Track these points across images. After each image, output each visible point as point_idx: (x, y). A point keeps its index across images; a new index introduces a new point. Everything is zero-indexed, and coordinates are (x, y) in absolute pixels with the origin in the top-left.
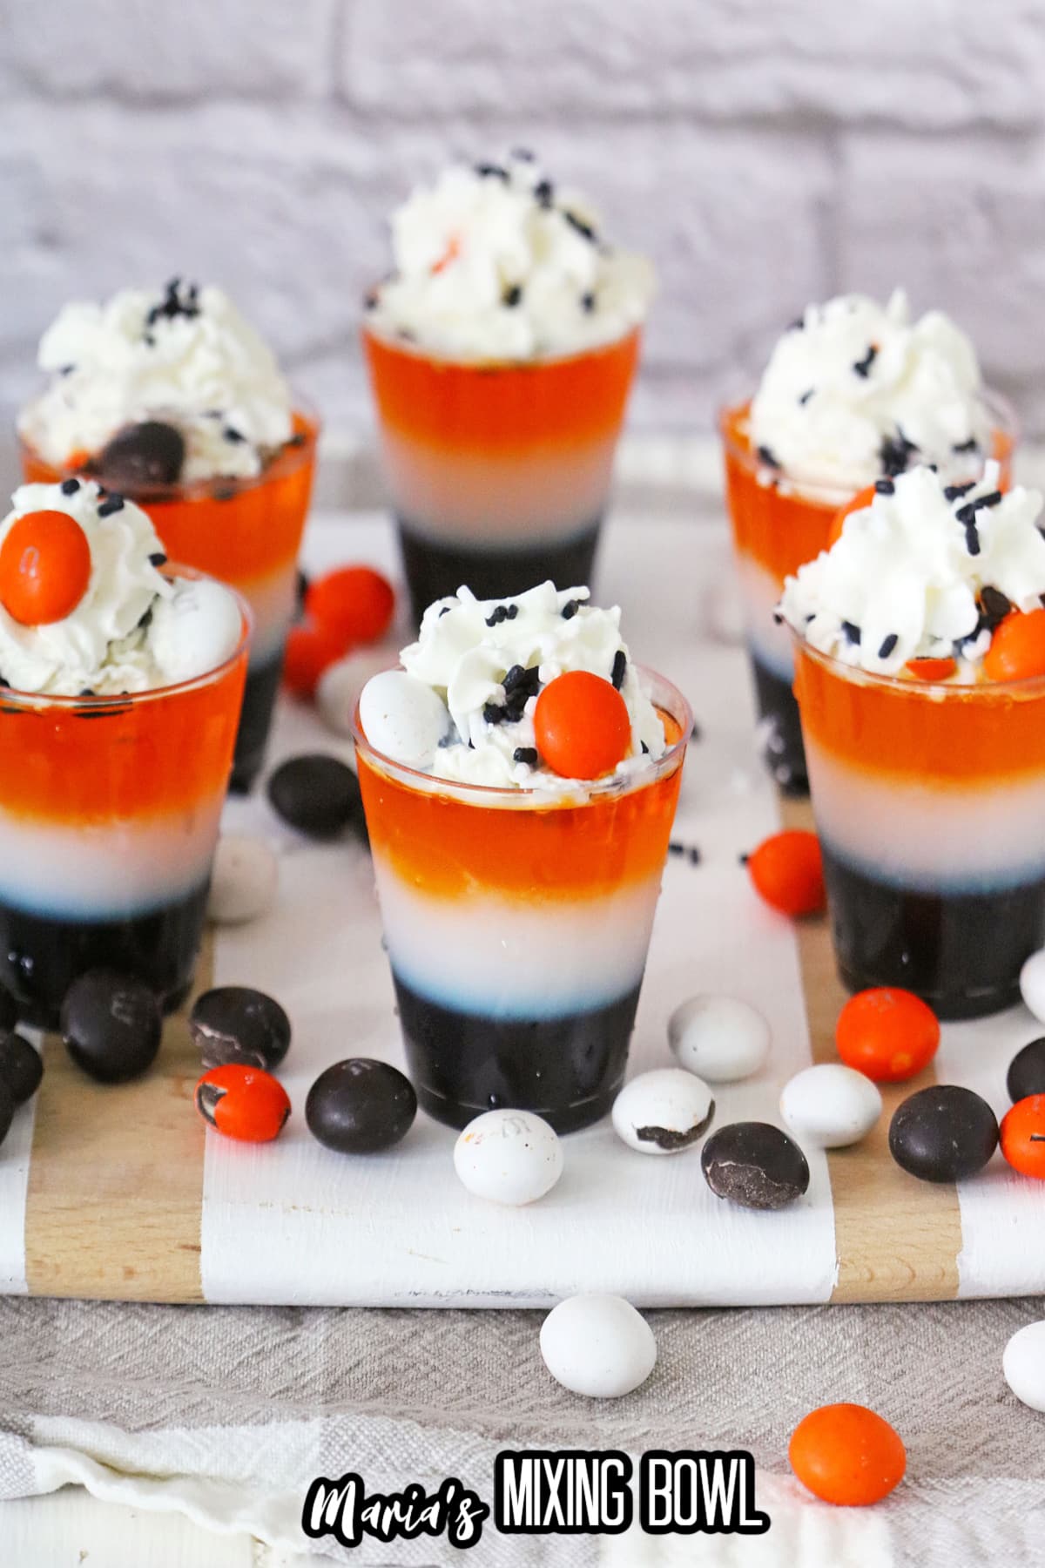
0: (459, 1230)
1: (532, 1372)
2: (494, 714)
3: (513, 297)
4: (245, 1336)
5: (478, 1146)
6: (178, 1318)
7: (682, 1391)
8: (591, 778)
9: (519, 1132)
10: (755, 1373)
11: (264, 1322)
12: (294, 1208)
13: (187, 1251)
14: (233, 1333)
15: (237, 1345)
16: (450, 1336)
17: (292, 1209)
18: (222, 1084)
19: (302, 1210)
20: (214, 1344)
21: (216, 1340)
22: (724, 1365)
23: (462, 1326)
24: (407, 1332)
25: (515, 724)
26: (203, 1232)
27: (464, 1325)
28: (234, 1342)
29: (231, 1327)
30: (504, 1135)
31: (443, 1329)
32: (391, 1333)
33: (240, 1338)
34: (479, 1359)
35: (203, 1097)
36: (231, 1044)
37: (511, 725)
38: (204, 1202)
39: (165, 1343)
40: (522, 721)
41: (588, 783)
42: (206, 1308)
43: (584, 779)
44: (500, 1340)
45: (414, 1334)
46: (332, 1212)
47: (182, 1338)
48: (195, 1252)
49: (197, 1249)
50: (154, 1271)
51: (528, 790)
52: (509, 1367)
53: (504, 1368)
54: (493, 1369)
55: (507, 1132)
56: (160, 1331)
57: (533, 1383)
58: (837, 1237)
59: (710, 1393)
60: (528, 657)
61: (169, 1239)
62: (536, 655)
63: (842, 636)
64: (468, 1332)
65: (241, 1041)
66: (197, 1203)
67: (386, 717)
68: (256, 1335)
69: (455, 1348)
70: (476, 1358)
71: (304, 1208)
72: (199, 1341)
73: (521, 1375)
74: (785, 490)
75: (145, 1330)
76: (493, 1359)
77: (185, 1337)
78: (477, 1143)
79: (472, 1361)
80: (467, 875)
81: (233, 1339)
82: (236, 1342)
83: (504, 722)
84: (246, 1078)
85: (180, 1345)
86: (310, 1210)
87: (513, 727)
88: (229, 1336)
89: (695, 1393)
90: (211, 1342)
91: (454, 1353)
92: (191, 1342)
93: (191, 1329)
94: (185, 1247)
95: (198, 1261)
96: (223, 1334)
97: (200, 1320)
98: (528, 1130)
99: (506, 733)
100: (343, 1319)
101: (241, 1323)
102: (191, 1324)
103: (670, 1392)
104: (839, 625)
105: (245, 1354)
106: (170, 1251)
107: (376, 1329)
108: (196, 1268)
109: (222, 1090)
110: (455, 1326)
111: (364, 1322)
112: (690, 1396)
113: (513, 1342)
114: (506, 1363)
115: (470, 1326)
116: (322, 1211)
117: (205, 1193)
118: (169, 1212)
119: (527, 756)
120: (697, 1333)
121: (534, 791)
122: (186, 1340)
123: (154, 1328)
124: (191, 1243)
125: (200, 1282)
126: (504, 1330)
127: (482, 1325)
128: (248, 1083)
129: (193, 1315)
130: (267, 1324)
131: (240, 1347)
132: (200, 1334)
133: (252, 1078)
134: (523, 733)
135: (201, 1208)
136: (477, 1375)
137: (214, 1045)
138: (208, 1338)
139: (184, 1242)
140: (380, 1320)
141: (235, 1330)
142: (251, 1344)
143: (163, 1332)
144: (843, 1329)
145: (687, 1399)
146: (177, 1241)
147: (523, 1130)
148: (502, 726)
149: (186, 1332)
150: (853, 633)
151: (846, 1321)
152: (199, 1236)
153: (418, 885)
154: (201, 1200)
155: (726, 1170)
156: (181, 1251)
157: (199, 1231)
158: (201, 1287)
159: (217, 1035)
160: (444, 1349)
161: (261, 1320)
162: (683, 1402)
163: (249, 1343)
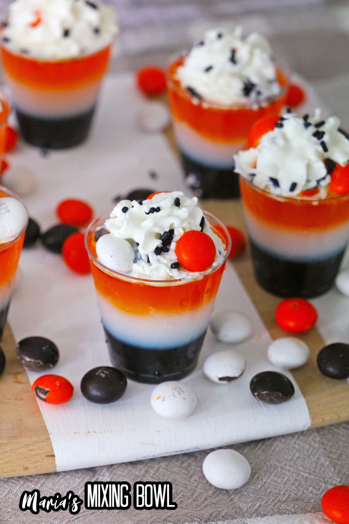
0: (159, 431)
1: (198, 480)
2: (158, 251)
3: (66, 33)
4: (77, 484)
5: (164, 401)
6: (46, 479)
7: (260, 478)
8: (203, 270)
9: (180, 394)
10: (285, 465)
11: (82, 475)
12: (89, 432)
13: (48, 457)
14: (72, 483)
15: (75, 488)
16: (160, 470)
17: (88, 433)
18: (47, 387)
19: (92, 433)
20: (65, 489)
21: (66, 487)
22: (273, 464)
23: (163, 464)
24: (143, 471)
25: (167, 253)
26: (54, 449)
27: (164, 464)
28: (73, 487)
29: (70, 480)
30: (175, 396)
31: (156, 467)
32: (137, 473)
33: (75, 485)
34: (175, 478)
35: (38, 391)
36: (39, 363)
37: (166, 253)
38: (50, 436)
39: (44, 491)
40: (170, 251)
41: (203, 272)
42: (57, 474)
43: (201, 271)
44: (180, 467)
45: (146, 471)
46: (105, 432)
47: (51, 488)
48: (52, 457)
49: (53, 456)
50: (36, 467)
51: (179, 279)
52: (188, 479)
53: (186, 480)
54: (182, 481)
55: (175, 394)
56: (40, 486)
57: (200, 485)
58: (309, 409)
59: (272, 477)
60: (169, 227)
61: (41, 454)
62: (172, 225)
63: (271, 184)
64: (167, 466)
65: (43, 361)
66: (48, 436)
67: (112, 256)
68: (81, 482)
69: (164, 474)
70: (174, 478)
71: (93, 432)
72: (59, 488)
73: (194, 482)
74: (205, 106)
75: (34, 487)
76: (180, 476)
77: (52, 487)
78: (163, 400)
79: (173, 479)
80: (151, 308)
81: (72, 486)
82: (74, 487)
83: (163, 253)
84: (56, 383)
85: (51, 491)
86: (96, 433)
87: (167, 255)
88: (70, 485)
89: (266, 478)
90: (64, 489)
91: (164, 477)
92: (55, 489)
93: (54, 484)
94: (48, 456)
95: (54, 460)
96: (67, 484)
97: (57, 479)
98: (183, 392)
99: (164, 258)
100: (114, 469)
101: (73, 478)
102: (52, 481)
103: (256, 480)
104: (268, 179)
105: (80, 492)
106: (42, 459)
107: (130, 472)
108: (54, 462)
109: (47, 389)
110: (160, 464)
111: (124, 470)
112: (264, 480)
113: (185, 467)
114: (186, 477)
115: (166, 463)
116: (101, 432)
117: (49, 432)
118: (38, 442)
119: (176, 266)
120: (258, 451)
121: (182, 280)
122: (53, 489)
123: (38, 485)
124: (50, 454)
125: (56, 467)
126: (180, 462)
127: (171, 462)
128: (58, 385)
129: (52, 477)
130: (84, 476)
131: (76, 488)
132: (58, 485)
133: (58, 382)
134: (172, 256)
135: (50, 438)
136: (176, 485)
137: (32, 364)
138: (62, 487)
139: (48, 454)
140: (130, 467)
141: (72, 482)
142: (81, 486)
143: (42, 487)
144: (312, 440)
145: (264, 482)
146: (45, 454)
147: (181, 392)
148: (162, 255)
149: (52, 485)
150: (275, 182)
151: (312, 436)
152: (53, 451)
153: (127, 311)
154: (49, 435)
155: (265, 395)
156: (46, 458)
157: (53, 449)
158: (56, 469)
159: (33, 360)
160: (160, 476)
161: (80, 474)
162: (263, 483)
163: (80, 486)
